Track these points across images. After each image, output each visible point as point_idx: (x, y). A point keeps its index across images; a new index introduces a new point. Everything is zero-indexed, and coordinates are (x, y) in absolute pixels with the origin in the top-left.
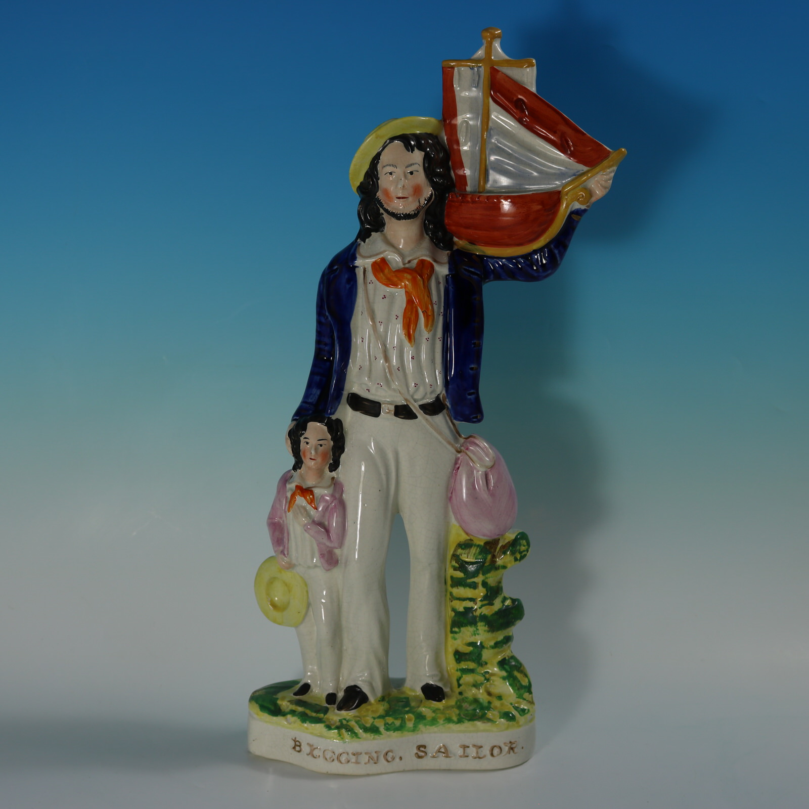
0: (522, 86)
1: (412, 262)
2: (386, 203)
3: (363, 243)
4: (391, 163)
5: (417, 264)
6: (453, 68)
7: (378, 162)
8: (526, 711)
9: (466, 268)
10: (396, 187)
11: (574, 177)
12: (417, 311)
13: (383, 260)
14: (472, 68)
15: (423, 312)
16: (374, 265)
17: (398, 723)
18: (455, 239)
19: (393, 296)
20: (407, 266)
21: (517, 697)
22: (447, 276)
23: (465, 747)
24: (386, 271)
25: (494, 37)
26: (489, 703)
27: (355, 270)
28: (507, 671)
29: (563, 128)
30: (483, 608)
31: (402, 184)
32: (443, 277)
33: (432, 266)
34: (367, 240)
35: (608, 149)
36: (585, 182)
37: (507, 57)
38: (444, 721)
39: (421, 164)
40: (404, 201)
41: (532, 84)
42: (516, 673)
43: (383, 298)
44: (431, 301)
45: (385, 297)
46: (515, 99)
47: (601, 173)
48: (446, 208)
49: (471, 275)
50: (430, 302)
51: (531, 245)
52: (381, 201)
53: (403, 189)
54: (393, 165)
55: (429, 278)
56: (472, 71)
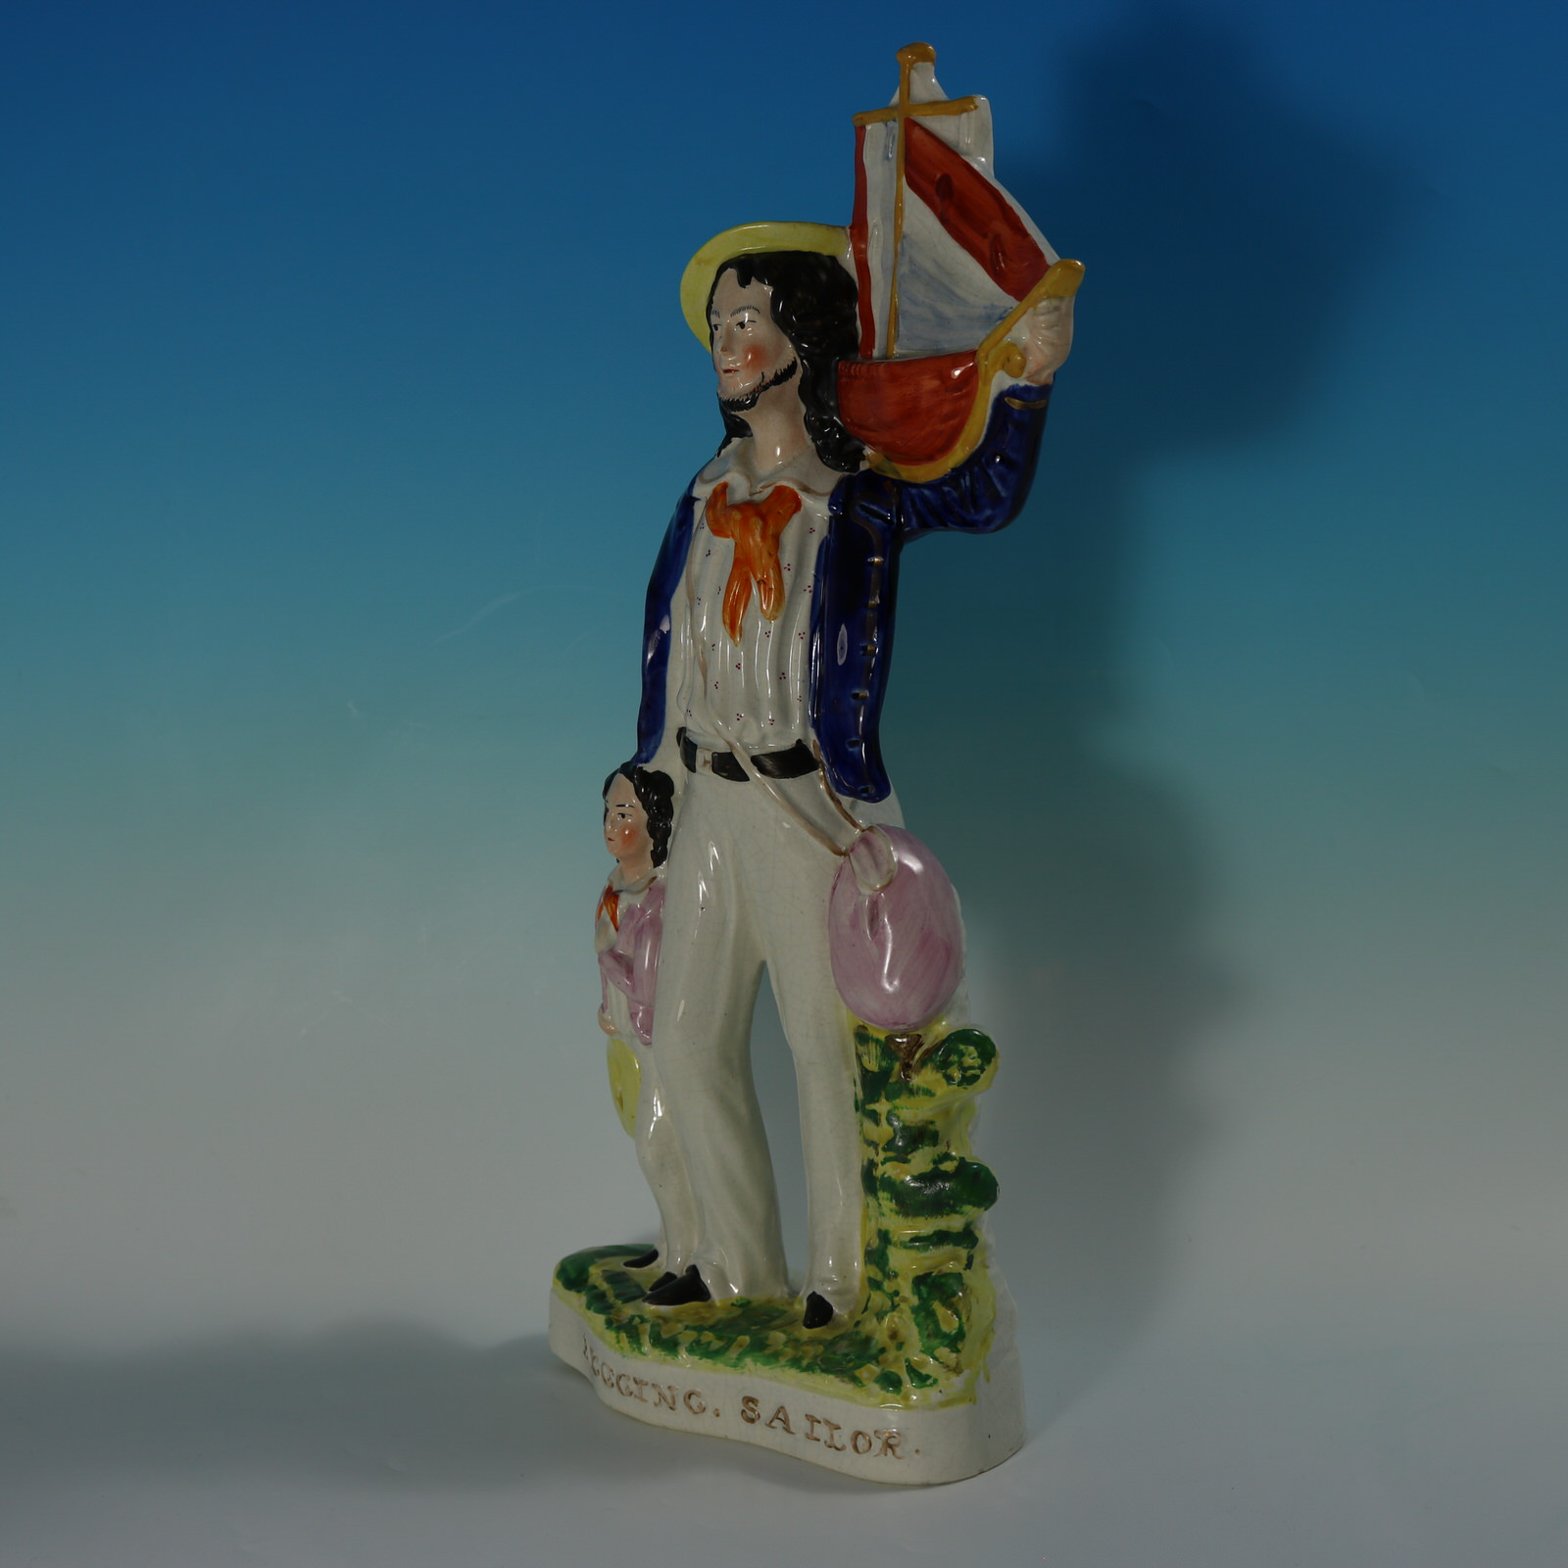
1: (765, 490)
5: (770, 494)
6: (864, 127)
8: (930, 1381)
9: (864, 505)
11: (1000, 322)
13: (724, 487)
14: (886, 124)
15: (758, 582)
17: (717, 1344)
20: (754, 497)
21: (921, 1351)
22: (830, 518)
23: (812, 1420)
26: (883, 1350)
27: (694, 505)
28: (920, 1298)
29: (998, 225)
30: (888, 1164)
32: (822, 519)
33: (797, 500)
38: (787, 1361)
39: (764, 308)
42: (937, 1306)
43: (707, 556)
44: (777, 562)
45: (709, 554)
46: (938, 175)
56: (886, 129)
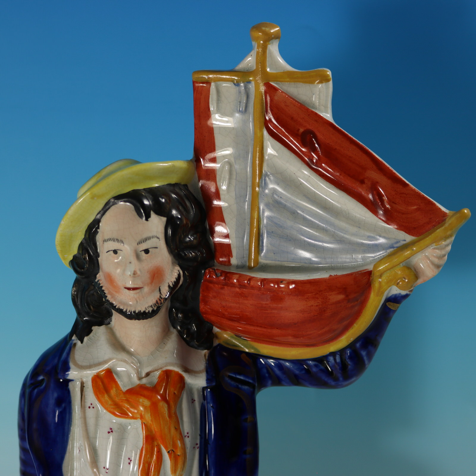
0: (313, 112)
1: (152, 374)
2: (110, 293)
3: (79, 343)
4: (115, 236)
5: (159, 377)
6: (208, 82)
7: (96, 232)
9: (232, 375)
10: (124, 271)
11: (392, 250)
12: (159, 453)
13: (109, 373)
14: (237, 84)
15: (168, 452)
16: (96, 379)
18: (216, 330)
19: (123, 430)
20: (144, 381)
22: (204, 389)
24: (113, 392)
25: (269, 38)
27: (68, 385)
29: (373, 174)
31: (133, 270)
32: (198, 390)
33: (182, 379)
34: (86, 339)
35: (443, 209)
36: (409, 258)
37: (289, 68)
39: (162, 236)
40: (136, 293)
41: (326, 107)
43: (109, 432)
44: (181, 434)
45: (111, 431)
46: (302, 130)
47: (434, 245)
48: (201, 290)
49: (240, 386)
50: (178, 436)
51: (326, 346)
52: (103, 289)
53: (134, 277)
54: (117, 240)
55: (177, 398)
56: (237, 88)
